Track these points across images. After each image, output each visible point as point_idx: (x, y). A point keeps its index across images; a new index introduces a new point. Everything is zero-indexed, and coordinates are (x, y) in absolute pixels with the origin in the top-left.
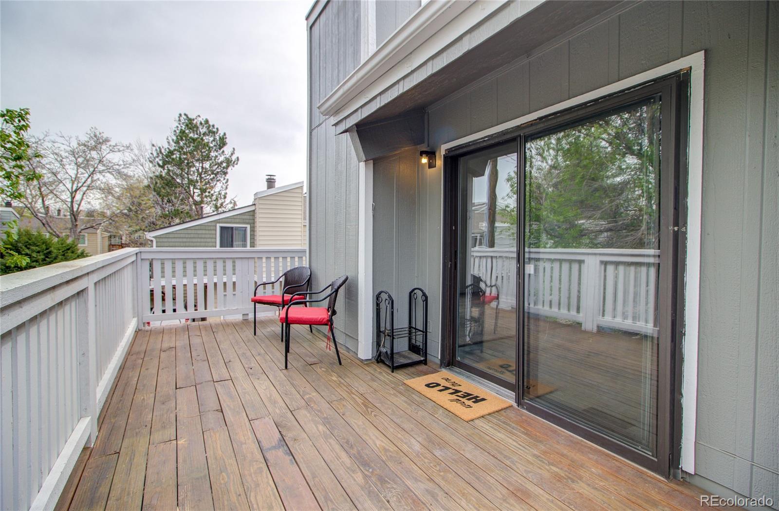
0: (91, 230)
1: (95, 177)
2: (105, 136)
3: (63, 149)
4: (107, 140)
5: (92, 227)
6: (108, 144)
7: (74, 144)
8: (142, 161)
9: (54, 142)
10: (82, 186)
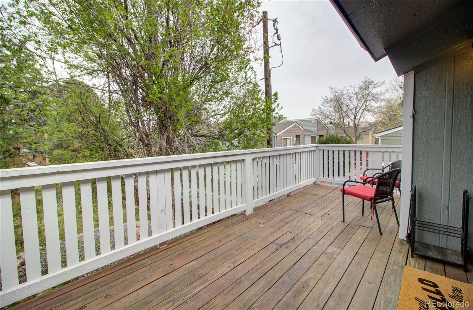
0: (365, 133)
1: (368, 103)
2: (371, 80)
3: (352, 92)
4: (372, 82)
5: (365, 131)
6: (373, 84)
7: (356, 90)
8: (397, 88)
9: (348, 90)
10: (359, 110)
